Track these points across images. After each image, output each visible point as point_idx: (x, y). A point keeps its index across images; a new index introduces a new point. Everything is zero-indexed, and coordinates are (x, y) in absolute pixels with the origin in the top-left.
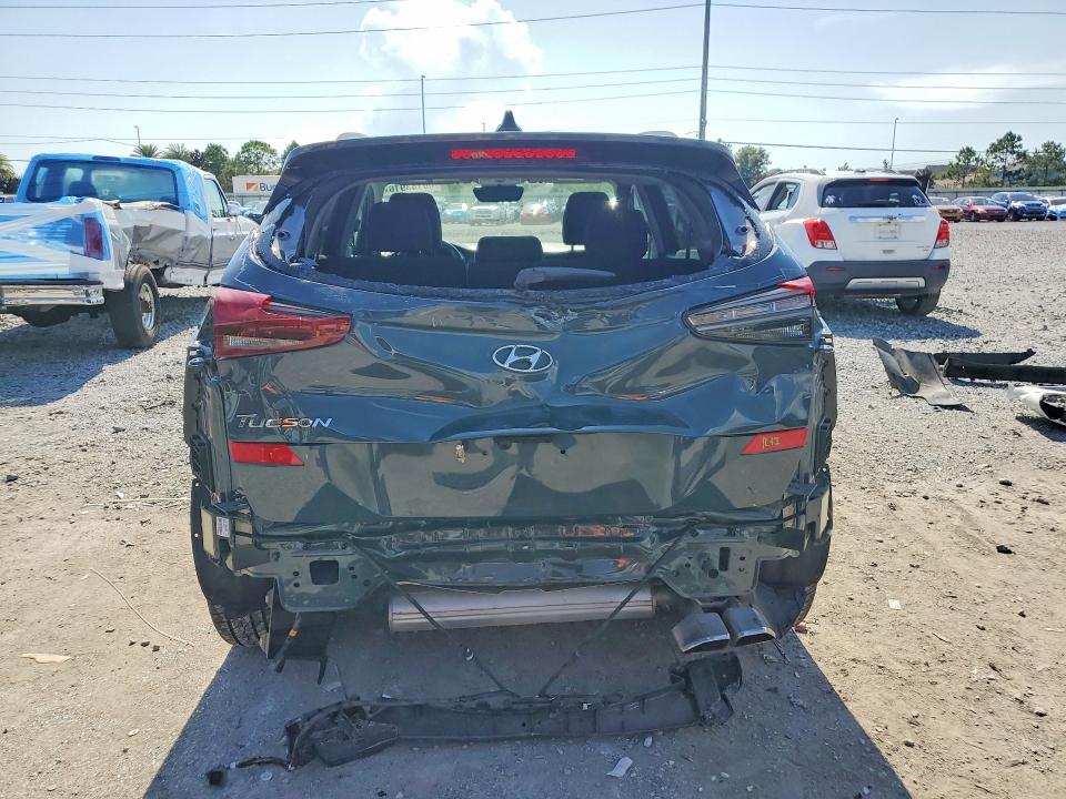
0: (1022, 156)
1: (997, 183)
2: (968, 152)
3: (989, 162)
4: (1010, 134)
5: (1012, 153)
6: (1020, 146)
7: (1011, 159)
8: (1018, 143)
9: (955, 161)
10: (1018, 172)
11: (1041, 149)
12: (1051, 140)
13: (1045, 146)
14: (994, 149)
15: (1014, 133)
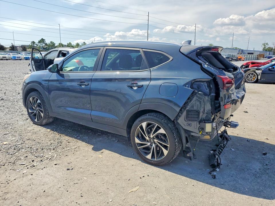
0: (46, 44)
1: (42, 50)
2: (34, 42)
3: (39, 45)
4: (42, 39)
5: (44, 43)
6: (45, 42)
7: (44, 45)
8: (45, 41)
9: (31, 44)
10: (46, 48)
11: (50, 43)
12: (52, 41)
13: (50, 42)
14: (39, 42)
15: (43, 38)
